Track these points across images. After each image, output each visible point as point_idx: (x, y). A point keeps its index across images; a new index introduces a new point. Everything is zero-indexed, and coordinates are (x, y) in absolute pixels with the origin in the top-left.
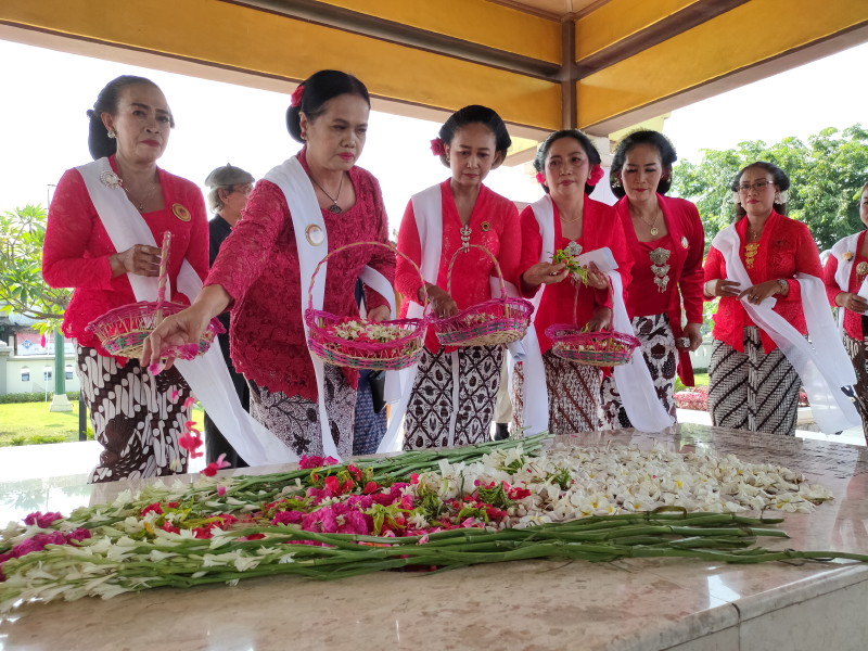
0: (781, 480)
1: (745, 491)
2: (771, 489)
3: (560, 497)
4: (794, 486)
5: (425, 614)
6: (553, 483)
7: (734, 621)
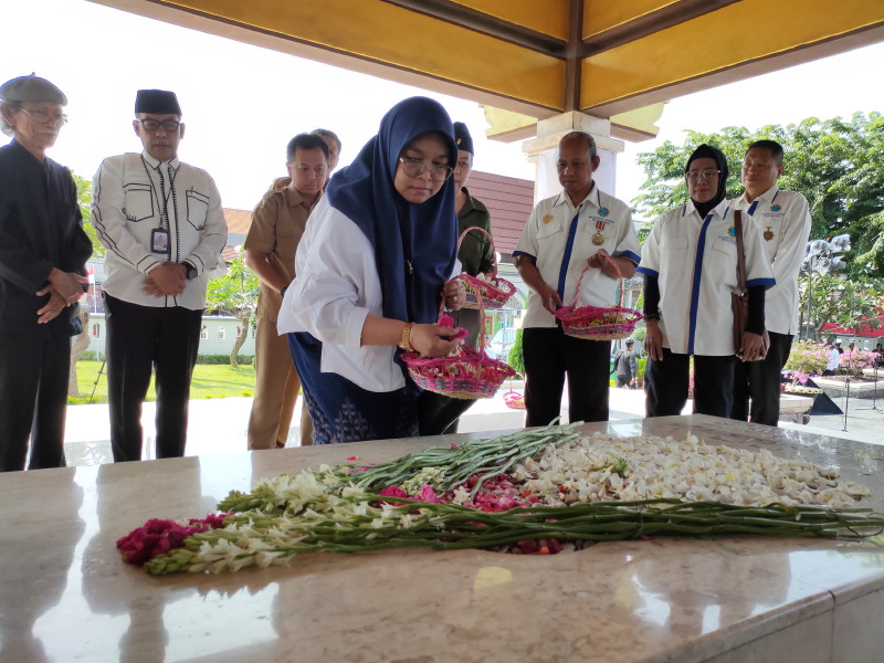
0: (817, 476)
1: (789, 485)
2: (812, 484)
3: (624, 487)
4: (831, 482)
5: (565, 594)
6: (612, 472)
7: (830, 605)
